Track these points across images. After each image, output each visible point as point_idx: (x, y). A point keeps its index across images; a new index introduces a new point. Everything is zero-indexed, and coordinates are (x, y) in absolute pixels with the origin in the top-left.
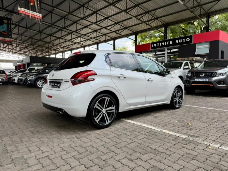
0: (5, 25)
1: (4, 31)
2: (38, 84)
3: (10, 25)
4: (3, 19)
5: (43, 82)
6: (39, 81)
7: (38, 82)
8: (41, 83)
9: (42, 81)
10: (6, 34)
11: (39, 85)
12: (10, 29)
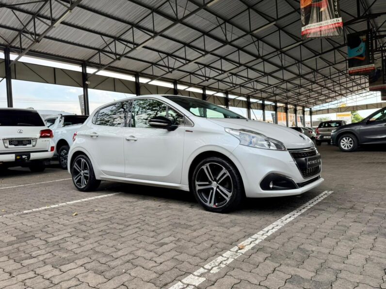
0: (362, 45)
1: (361, 56)
2: (342, 144)
3: (370, 42)
4: (360, 36)
5: (351, 141)
6: (344, 139)
7: (342, 141)
8: (347, 143)
9: (349, 139)
10: (363, 59)
11: (344, 145)
12: (370, 49)
